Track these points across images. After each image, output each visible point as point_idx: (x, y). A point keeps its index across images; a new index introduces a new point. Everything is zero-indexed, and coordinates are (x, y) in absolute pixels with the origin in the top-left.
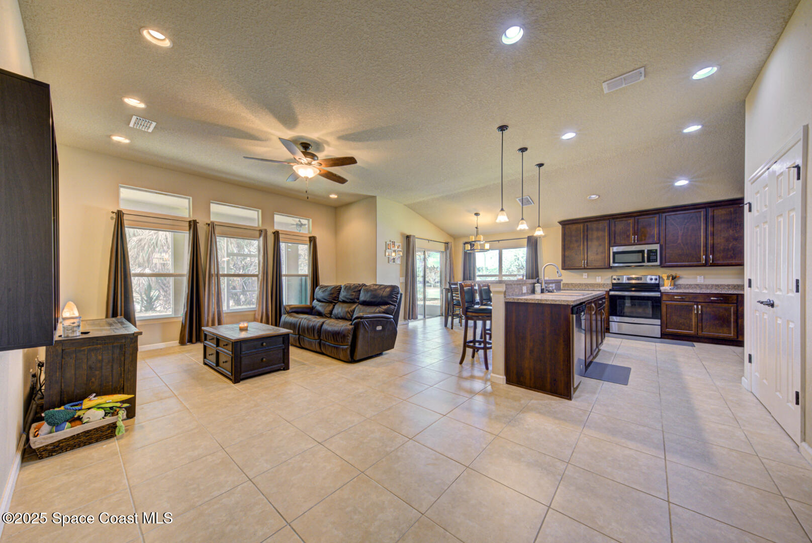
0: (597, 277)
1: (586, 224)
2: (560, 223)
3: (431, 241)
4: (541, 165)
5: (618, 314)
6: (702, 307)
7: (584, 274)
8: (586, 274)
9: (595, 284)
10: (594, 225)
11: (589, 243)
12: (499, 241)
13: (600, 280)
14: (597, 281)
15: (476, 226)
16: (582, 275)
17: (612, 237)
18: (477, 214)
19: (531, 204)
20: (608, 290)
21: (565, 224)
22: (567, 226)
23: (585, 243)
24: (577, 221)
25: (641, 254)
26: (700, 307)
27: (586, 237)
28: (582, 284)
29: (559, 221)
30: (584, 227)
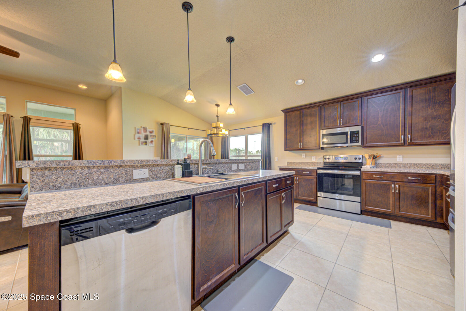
0: (313, 157)
1: (302, 111)
2: (283, 111)
3: (190, 128)
4: (230, 40)
5: (324, 190)
6: (399, 186)
7: (303, 154)
8: (305, 154)
9: (311, 163)
10: (308, 111)
11: (305, 127)
12: (244, 128)
13: (315, 159)
14: (313, 160)
15: (217, 115)
16: (302, 155)
17: (322, 120)
18: (217, 105)
19: (252, 92)
20: (317, 168)
21: (287, 112)
22: (288, 114)
23: (302, 128)
24: (295, 109)
25: (345, 136)
26: (397, 186)
27: (302, 122)
28: (302, 163)
29: (282, 110)
30: (300, 113)
